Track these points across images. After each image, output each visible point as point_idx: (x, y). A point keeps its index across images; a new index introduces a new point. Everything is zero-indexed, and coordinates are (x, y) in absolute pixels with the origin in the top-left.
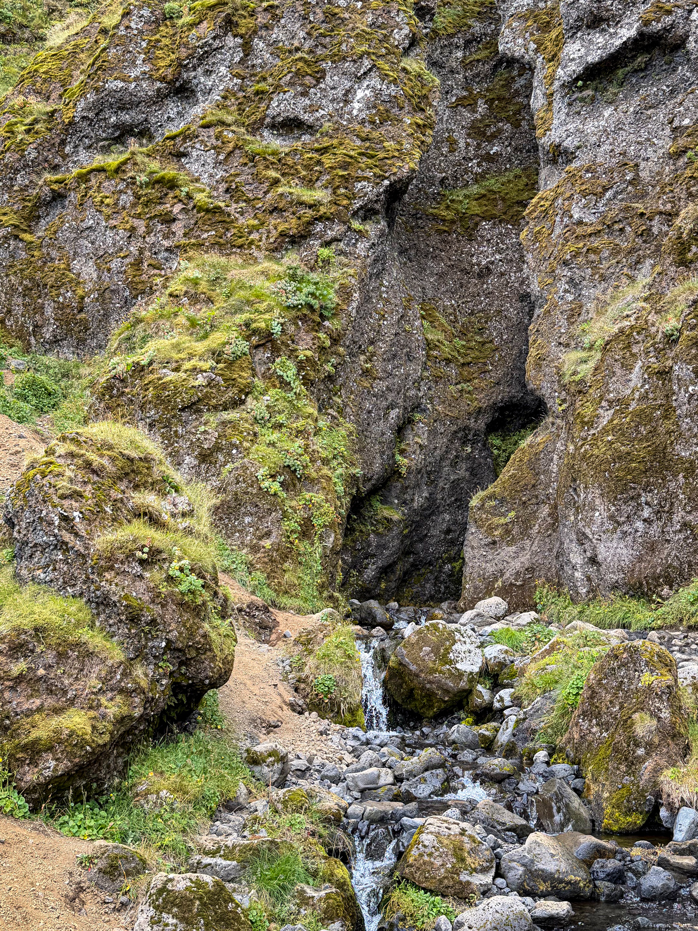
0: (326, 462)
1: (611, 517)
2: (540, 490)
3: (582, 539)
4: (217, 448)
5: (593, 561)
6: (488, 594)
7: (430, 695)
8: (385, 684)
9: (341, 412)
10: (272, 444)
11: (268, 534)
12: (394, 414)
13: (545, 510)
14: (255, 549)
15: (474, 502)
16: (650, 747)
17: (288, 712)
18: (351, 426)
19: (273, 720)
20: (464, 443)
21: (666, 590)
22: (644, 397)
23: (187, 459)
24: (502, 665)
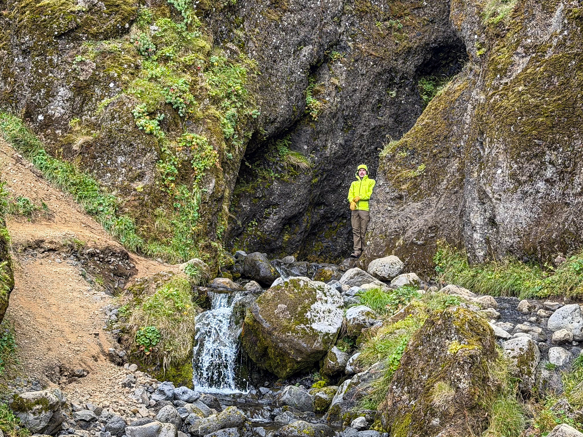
0: (215, 101)
1: (513, 176)
2: (452, 144)
3: (483, 198)
4: (94, 80)
5: (492, 222)
6: (388, 252)
7: (283, 354)
8: (239, 342)
9: (242, 46)
10: (154, 79)
11: (141, 176)
12: (306, 50)
13: (455, 164)
14: (125, 191)
15: (384, 153)
16: (445, 417)
17: (104, 362)
18: (252, 63)
19: (78, 369)
21: (560, 256)
22: (561, 45)
23: (62, 91)
24: (360, 326)
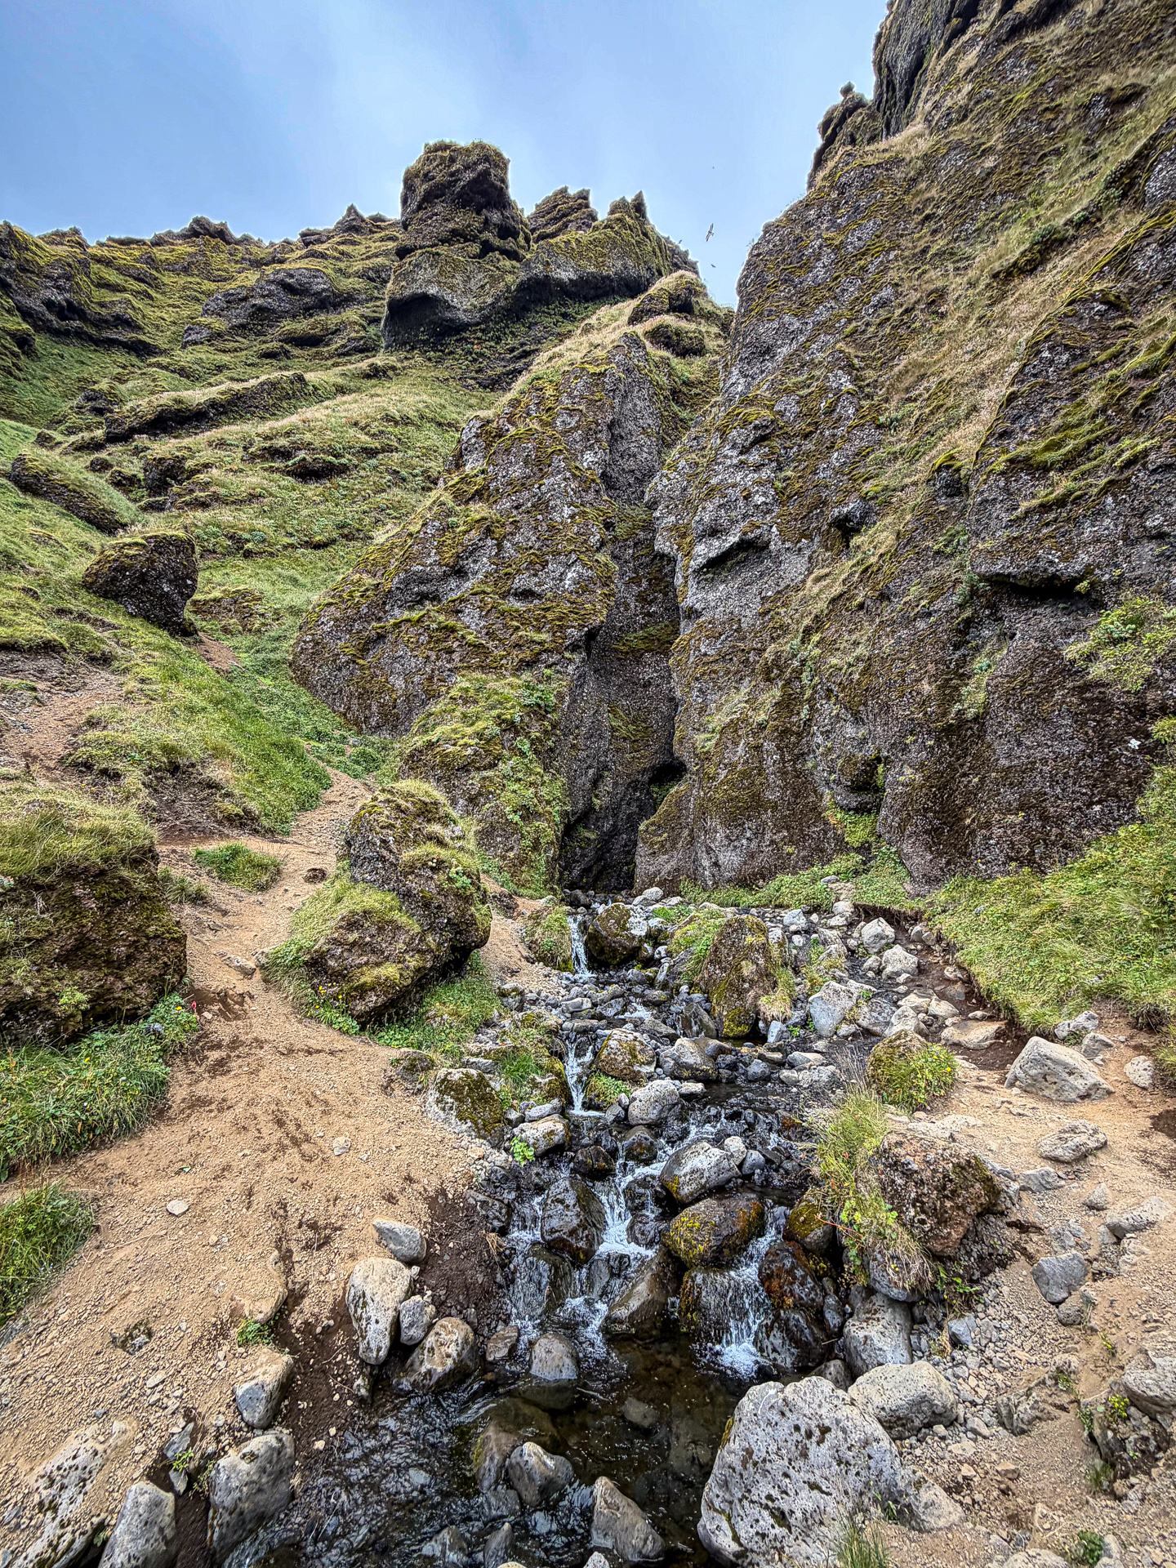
4: (480, 794)
5: (716, 864)
6: (651, 886)
7: (614, 950)
8: (586, 944)
9: (558, 771)
10: (514, 792)
11: (512, 849)
12: (591, 772)
13: (686, 832)
14: (503, 858)
15: (642, 827)
16: (752, 983)
17: (524, 963)
18: (565, 780)
19: (515, 968)
20: (635, 791)
22: (746, 762)
24: (660, 931)
